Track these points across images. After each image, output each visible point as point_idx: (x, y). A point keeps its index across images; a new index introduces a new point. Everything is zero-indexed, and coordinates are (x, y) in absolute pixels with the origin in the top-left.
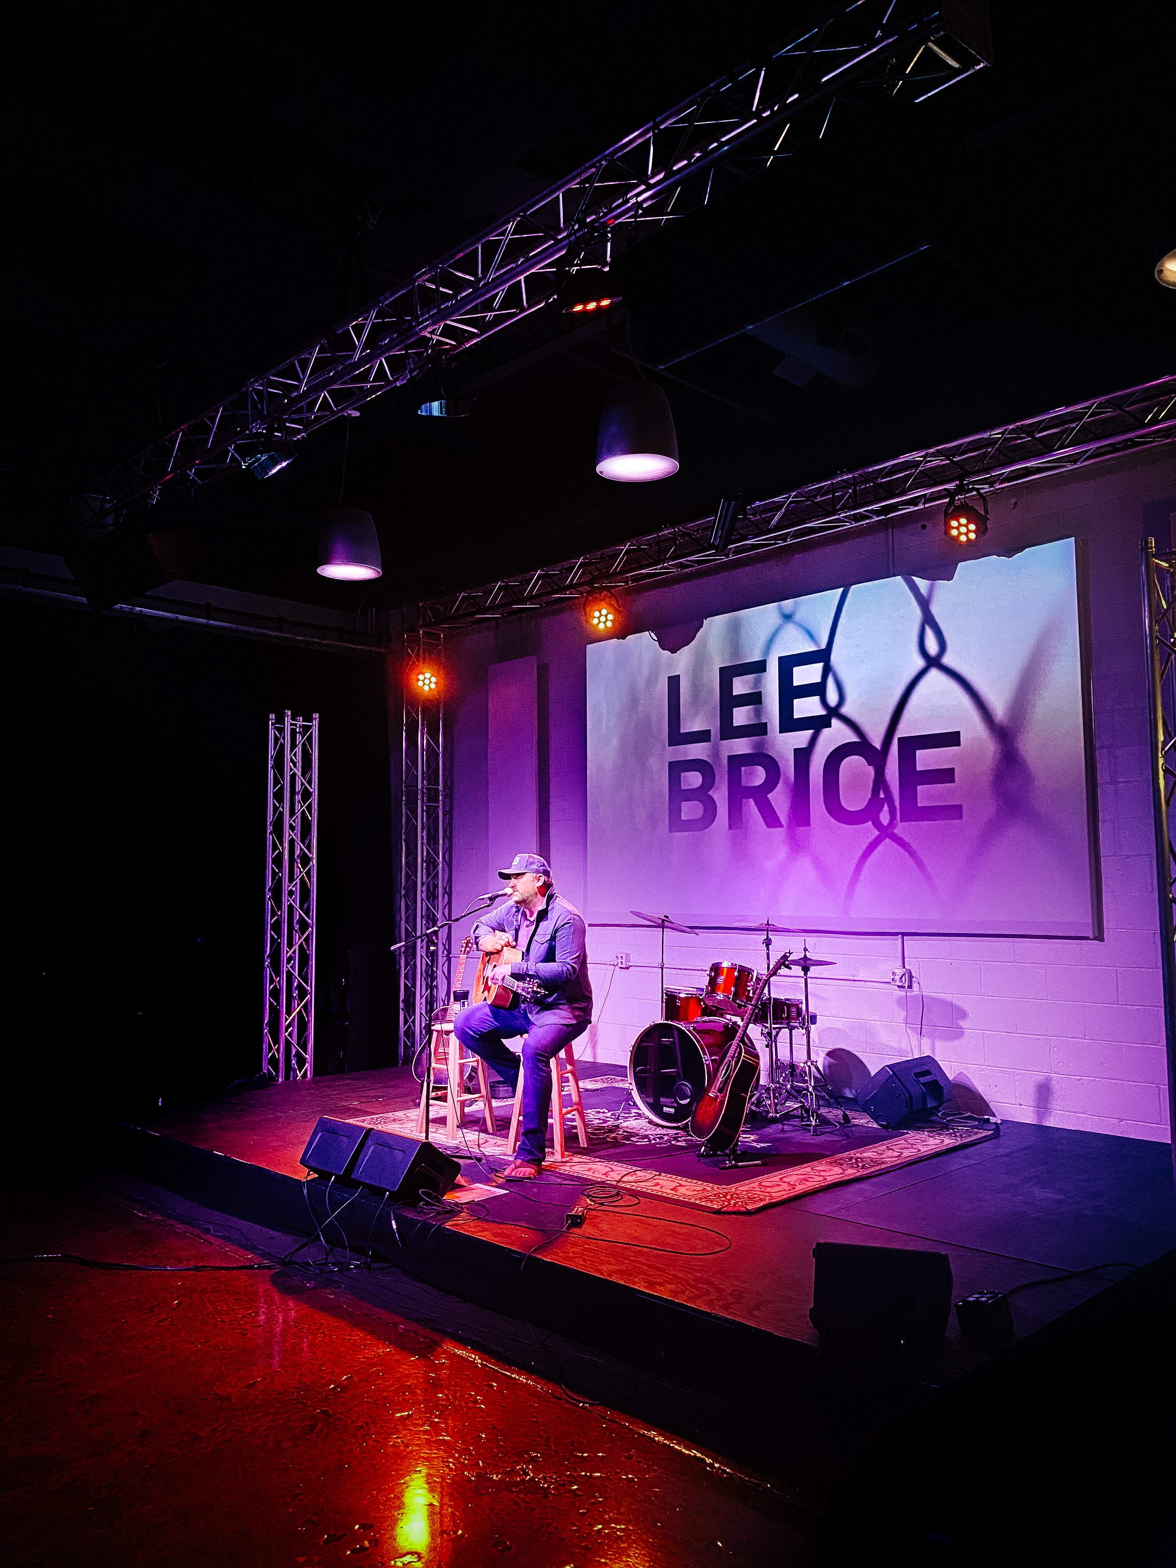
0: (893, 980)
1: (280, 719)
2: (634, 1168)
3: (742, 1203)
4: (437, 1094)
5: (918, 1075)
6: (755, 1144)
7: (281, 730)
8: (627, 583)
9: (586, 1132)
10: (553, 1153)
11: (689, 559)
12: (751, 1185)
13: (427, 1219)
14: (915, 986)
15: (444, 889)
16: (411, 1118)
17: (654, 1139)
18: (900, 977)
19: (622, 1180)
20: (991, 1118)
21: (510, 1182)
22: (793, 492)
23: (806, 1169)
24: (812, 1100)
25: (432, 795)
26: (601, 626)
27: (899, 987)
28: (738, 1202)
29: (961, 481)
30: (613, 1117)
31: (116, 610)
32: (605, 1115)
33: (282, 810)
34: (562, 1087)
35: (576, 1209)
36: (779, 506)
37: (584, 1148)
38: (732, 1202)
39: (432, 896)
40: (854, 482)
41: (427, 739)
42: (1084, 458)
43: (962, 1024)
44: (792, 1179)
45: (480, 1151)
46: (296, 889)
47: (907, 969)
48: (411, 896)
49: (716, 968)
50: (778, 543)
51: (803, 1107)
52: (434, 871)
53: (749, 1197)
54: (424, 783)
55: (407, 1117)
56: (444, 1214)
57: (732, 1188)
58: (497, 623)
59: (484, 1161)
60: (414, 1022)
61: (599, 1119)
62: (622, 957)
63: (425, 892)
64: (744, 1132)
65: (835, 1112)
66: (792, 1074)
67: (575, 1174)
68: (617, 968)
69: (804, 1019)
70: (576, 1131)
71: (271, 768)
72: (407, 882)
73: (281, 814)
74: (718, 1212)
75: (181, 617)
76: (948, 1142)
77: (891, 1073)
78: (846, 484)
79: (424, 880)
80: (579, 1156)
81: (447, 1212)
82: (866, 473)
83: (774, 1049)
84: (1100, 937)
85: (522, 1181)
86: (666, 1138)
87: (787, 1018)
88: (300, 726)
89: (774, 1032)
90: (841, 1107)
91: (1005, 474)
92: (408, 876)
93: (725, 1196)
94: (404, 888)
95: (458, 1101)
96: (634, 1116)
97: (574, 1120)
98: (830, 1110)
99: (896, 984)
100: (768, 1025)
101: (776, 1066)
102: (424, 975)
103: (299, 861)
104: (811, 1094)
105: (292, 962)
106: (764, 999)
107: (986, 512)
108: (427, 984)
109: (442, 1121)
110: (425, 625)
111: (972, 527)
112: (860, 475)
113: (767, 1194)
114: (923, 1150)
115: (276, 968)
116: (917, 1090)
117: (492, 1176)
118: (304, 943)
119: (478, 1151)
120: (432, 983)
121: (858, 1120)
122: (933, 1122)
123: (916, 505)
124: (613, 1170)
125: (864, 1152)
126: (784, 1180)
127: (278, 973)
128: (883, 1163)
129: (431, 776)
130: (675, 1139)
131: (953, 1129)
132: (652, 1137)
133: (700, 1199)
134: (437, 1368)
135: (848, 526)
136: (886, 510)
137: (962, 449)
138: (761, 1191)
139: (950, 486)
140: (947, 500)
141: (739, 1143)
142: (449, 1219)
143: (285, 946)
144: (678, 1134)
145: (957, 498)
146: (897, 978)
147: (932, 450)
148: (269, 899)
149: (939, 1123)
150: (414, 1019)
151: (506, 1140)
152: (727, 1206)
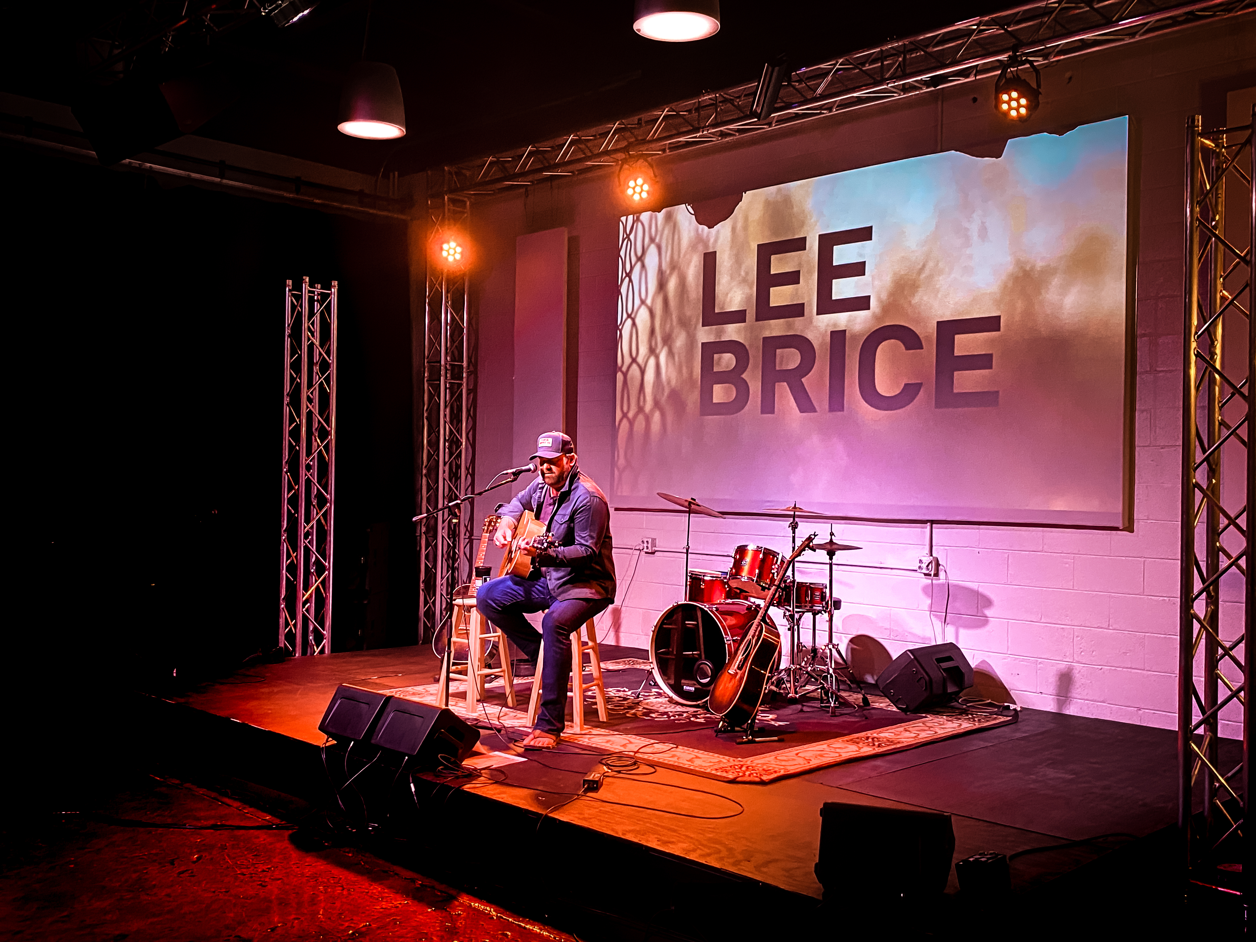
0: (920, 567)
1: (298, 286)
2: (652, 741)
3: (757, 774)
4: (457, 668)
5: (939, 660)
6: (773, 723)
7: (299, 298)
8: (664, 151)
9: (606, 709)
10: (572, 727)
11: (731, 127)
12: (767, 759)
13: (446, 782)
14: (942, 575)
15: (467, 469)
16: (431, 692)
17: (674, 716)
18: (926, 564)
19: (640, 751)
20: (1011, 705)
21: (529, 751)
22: (840, 58)
23: (822, 746)
24: (832, 682)
25: (456, 373)
26: (636, 197)
27: (925, 574)
28: (752, 774)
29: (1015, 50)
30: (633, 695)
31: (125, 165)
32: (625, 693)
33: (299, 381)
34: (583, 667)
35: (593, 775)
36: (826, 73)
37: (603, 722)
38: (747, 773)
39: (454, 476)
40: (904, 51)
41: (451, 313)
42: (1142, 31)
43: (988, 612)
44: (807, 755)
45: (500, 723)
46: (314, 463)
47: (934, 557)
48: (433, 476)
49: (742, 550)
50: (823, 113)
51: (823, 688)
52: (456, 451)
53: (764, 770)
54: (447, 359)
55: (427, 691)
56: (462, 778)
57: (748, 761)
58: (527, 191)
59: (502, 732)
60: (434, 603)
61: (619, 697)
62: (647, 542)
63: (447, 472)
64: (763, 712)
65: (855, 696)
66: (814, 658)
67: (594, 745)
68: (643, 553)
69: (827, 603)
70: (595, 707)
71: (289, 336)
72: (428, 461)
73: (299, 385)
74: (733, 781)
75: (194, 175)
76: (966, 725)
77: (912, 657)
78: (896, 53)
79: (447, 460)
80: (599, 729)
81: (465, 776)
82: (915, 41)
83: (796, 633)
84: (1129, 528)
85: (541, 750)
86: (685, 715)
87: (810, 602)
88: (318, 294)
89: (797, 616)
90: (861, 690)
91: (1061, 46)
92: (430, 456)
93: (740, 768)
94: (426, 467)
95: (478, 675)
96: (655, 695)
97: (594, 697)
98: (851, 693)
99: (922, 571)
100: (791, 609)
101: (798, 650)
102: (446, 556)
103: (317, 435)
104: (831, 676)
105: (310, 537)
106: (788, 581)
107: (1039, 86)
108: (448, 566)
109: (462, 696)
110: (451, 191)
111: (1023, 101)
112: (911, 43)
113: (782, 767)
114: (940, 732)
115: (294, 543)
116: (937, 675)
117: (511, 745)
118: (322, 517)
119: (497, 723)
120: (453, 564)
121: (877, 704)
122: (953, 708)
123: (967, 76)
124: (631, 743)
125: (880, 732)
126: (799, 755)
127: (295, 548)
128: (899, 742)
129: (456, 353)
130: (695, 716)
131: (972, 715)
132: (671, 714)
133: (716, 770)
134: (453, 920)
135: (897, 97)
136: (935, 81)
137: (1018, 18)
138: (776, 765)
139: (1003, 57)
140: (999, 72)
141: (757, 721)
142: (469, 782)
143: (303, 521)
144: (697, 711)
145: (1009, 70)
146: (924, 566)
147: (986, 18)
148: (286, 473)
149: (958, 709)
150: (435, 599)
151: (526, 713)
152: (742, 776)
